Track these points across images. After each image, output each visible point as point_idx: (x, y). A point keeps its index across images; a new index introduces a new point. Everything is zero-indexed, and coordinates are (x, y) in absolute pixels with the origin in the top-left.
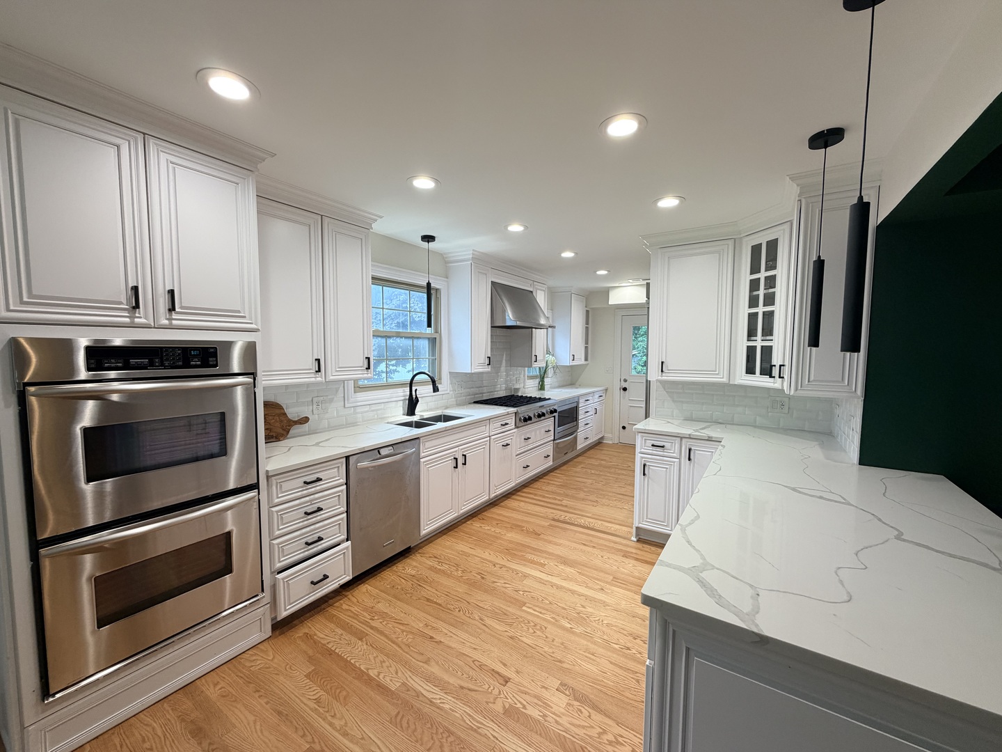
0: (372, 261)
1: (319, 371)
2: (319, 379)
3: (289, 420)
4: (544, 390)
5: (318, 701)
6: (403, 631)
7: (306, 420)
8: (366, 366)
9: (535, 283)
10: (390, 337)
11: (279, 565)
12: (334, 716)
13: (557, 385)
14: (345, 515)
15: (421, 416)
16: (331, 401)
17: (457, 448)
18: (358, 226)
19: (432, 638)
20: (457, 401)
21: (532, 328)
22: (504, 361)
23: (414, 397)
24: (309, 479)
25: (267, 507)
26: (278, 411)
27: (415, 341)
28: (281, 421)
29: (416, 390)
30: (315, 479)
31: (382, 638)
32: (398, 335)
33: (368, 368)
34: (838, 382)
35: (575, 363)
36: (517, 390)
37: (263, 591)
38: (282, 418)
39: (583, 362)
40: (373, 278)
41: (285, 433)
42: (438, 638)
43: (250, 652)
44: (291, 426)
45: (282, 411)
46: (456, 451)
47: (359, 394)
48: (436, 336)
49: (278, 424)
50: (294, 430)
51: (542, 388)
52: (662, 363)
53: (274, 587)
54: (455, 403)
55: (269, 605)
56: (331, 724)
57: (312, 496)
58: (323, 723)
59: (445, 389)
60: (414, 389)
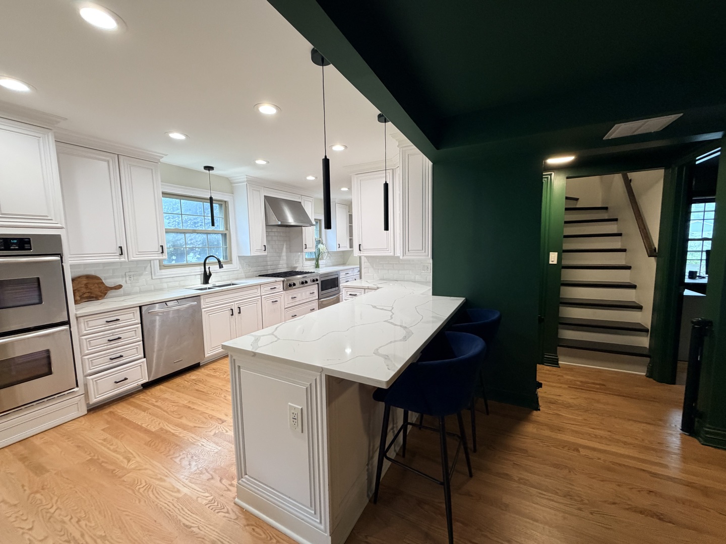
0: (162, 182)
1: (122, 254)
2: (123, 259)
3: (107, 287)
4: (319, 267)
5: (105, 440)
6: (173, 406)
7: (120, 287)
8: (161, 251)
9: (302, 197)
10: (187, 233)
11: (89, 371)
12: (112, 445)
13: (331, 264)
14: (141, 342)
15: (213, 284)
16: (141, 275)
17: (233, 303)
18: (148, 161)
19: (189, 407)
20: (245, 275)
21: (302, 226)
22: (285, 249)
23: (208, 272)
24: (109, 319)
25: (77, 337)
26: (97, 281)
27: (209, 236)
28: (100, 287)
29: (209, 268)
30: (115, 319)
31: (159, 410)
32: (194, 232)
33: (163, 252)
34: (421, 250)
35: (341, 249)
36: (296, 267)
37: (77, 386)
38: (101, 286)
39: (348, 249)
40: (163, 193)
41: (103, 295)
42: (193, 407)
43: (70, 422)
44: (108, 290)
45: (100, 281)
46: (232, 305)
47: (163, 271)
48: (227, 232)
49: (97, 289)
50: (111, 293)
51: (317, 266)
52: (360, 245)
53: (86, 385)
54: (244, 276)
55: (83, 395)
56: (108, 448)
57: (113, 330)
58: (103, 448)
59: (236, 267)
60: (207, 267)
